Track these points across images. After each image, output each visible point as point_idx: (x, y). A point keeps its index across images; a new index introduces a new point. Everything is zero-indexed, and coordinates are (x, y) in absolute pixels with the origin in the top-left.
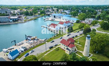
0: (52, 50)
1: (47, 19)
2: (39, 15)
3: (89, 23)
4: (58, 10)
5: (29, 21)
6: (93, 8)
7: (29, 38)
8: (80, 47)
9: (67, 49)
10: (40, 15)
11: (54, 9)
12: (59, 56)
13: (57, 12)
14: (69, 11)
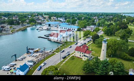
0: (67, 60)
1: (41, 29)
2: (27, 24)
3: (91, 30)
4: (50, 18)
5: (17, 31)
6: (88, 15)
7: (30, 51)
8: (95, 54)
9: (84, 56)
10: (29, 24)
11: (45, 16)
12: (77, 65)
13: (49, 20)
14: (64, 18)
